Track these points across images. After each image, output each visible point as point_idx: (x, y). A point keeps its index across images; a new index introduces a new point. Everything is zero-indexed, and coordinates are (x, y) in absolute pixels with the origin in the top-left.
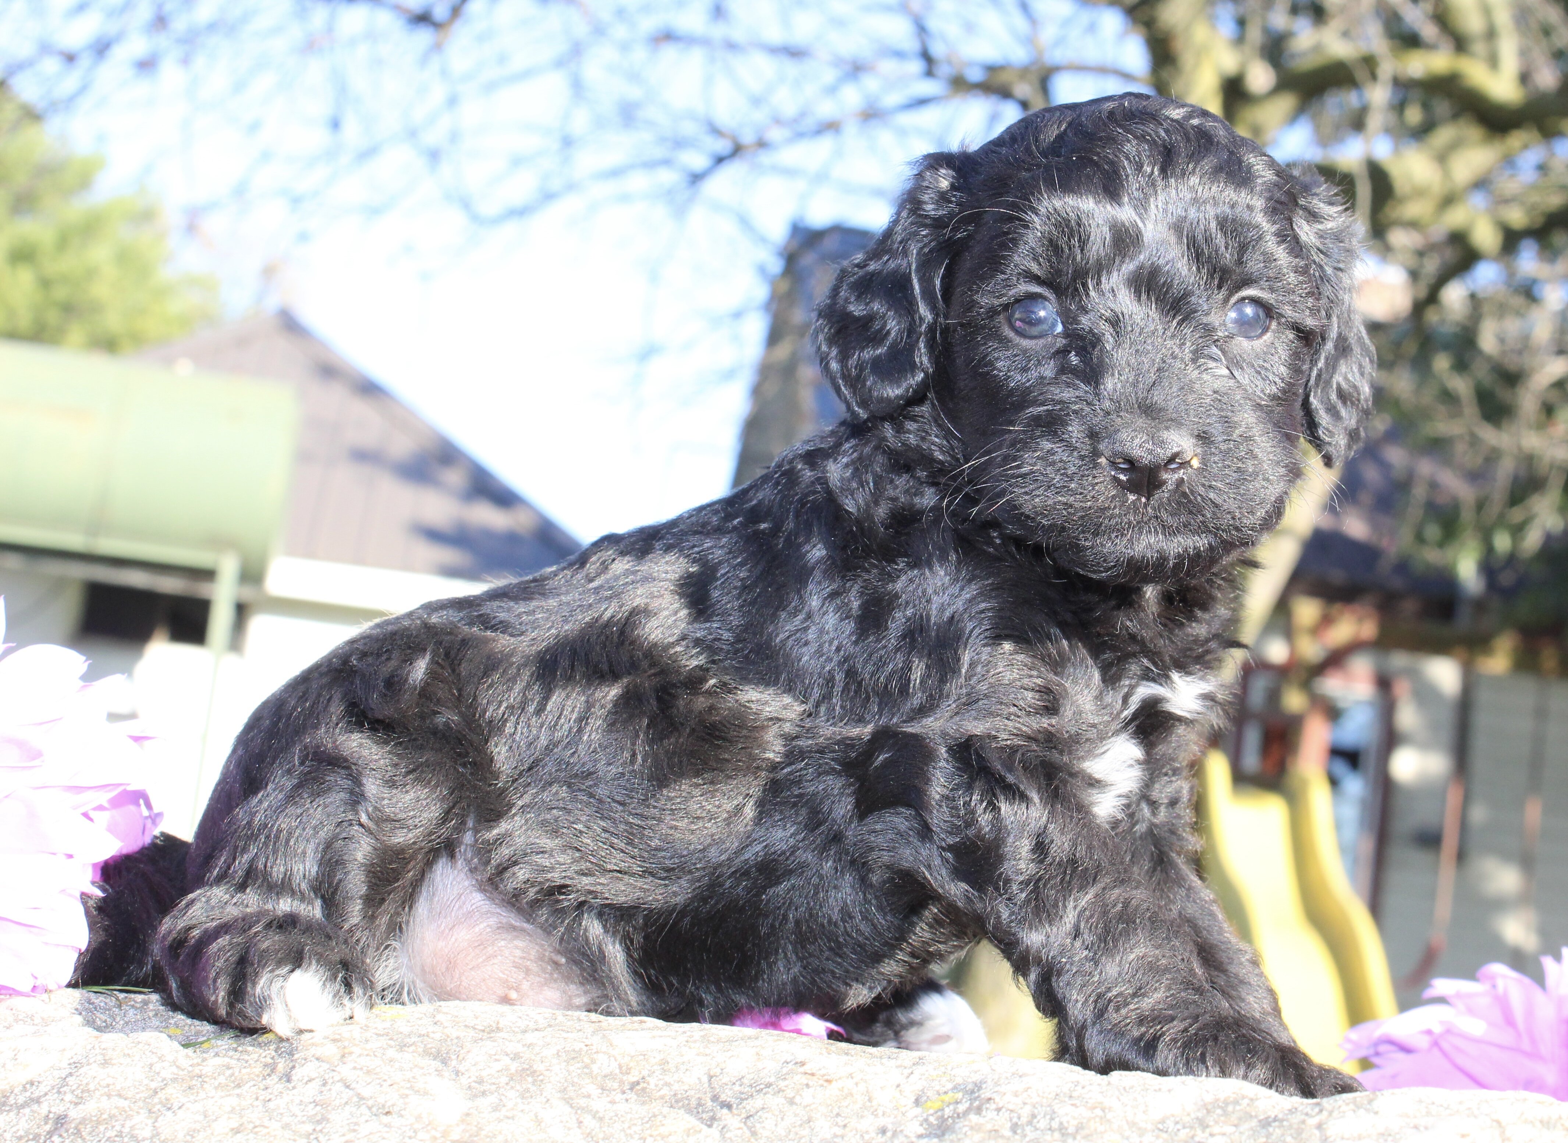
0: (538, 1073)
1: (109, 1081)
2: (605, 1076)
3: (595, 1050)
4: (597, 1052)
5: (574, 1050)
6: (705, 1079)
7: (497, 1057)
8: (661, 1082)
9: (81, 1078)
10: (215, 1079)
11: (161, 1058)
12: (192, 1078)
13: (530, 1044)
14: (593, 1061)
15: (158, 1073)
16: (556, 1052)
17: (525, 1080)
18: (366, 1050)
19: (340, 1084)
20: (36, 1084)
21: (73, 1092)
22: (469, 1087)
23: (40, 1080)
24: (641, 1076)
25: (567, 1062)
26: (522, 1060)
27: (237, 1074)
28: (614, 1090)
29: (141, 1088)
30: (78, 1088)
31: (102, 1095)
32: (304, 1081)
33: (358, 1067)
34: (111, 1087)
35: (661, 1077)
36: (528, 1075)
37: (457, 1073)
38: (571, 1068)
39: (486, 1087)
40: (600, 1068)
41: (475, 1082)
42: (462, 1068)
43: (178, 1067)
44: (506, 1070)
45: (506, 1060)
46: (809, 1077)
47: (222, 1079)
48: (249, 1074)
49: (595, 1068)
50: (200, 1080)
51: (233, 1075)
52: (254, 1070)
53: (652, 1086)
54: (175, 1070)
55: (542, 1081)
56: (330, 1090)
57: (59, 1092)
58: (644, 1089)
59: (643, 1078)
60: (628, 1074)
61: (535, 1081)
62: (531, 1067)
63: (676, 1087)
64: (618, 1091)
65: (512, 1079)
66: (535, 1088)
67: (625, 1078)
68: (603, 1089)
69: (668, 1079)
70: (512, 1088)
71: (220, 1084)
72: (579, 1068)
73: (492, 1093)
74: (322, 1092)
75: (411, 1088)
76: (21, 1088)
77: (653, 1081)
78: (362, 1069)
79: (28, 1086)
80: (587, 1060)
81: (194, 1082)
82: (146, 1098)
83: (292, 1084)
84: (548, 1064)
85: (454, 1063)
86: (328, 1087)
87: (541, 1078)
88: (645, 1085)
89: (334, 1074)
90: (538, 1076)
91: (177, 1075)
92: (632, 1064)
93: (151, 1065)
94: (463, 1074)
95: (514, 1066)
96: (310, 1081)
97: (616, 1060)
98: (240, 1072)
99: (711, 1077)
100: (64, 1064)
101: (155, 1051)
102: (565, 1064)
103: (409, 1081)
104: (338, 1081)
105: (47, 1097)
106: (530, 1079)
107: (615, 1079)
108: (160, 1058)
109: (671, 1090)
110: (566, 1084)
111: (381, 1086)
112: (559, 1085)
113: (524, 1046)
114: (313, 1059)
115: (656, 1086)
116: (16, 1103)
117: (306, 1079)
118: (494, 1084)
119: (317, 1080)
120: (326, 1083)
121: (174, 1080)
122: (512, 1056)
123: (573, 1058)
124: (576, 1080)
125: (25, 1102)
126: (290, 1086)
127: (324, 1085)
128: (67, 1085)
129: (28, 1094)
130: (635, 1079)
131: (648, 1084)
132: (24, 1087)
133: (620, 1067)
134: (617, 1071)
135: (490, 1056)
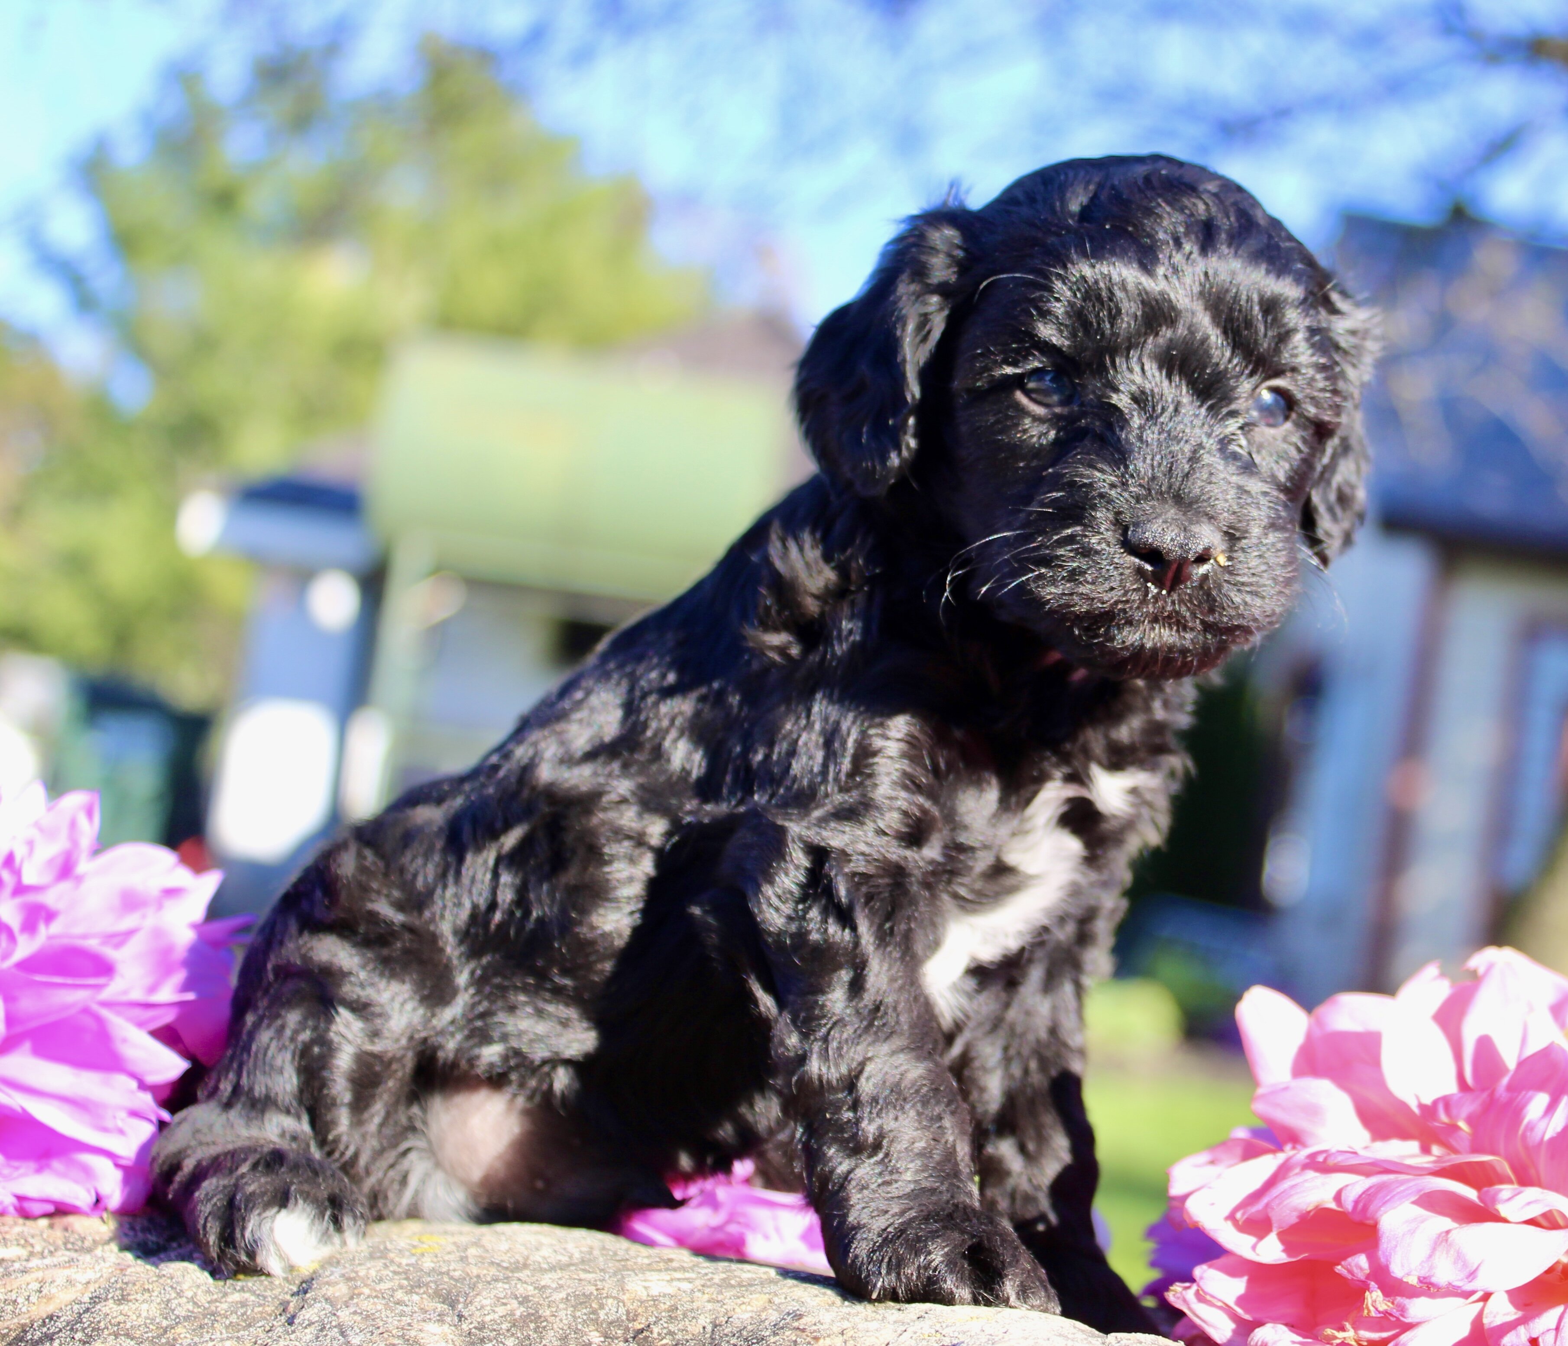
0: (543, 1319)
1: (121, 1318)
2: (611, 1323)
3: (605, 1295)
4: (607, 1297)
5: (584, 1294)
6: (709, 1328)
7: (504, 1301)
8: (665, 1331)
9: (95, 1315)
10: (227, 1318)
11: (180, 1294)
12: (205, 1316)
13: (544, 1287)
14: (602, 1307)
15: (173, 1311)
16: (565, 1296)
17: (528, 1326)
18: (376, 1291)
19: (336, 1330)
20: (55, 1318)
21: (84, 1329)
22: (469, 1333)
23: (60, 1314)
24: (647, 1323)
25: (575, 1307)
26: (530, 1304)
27: (249, 1313)
28: (617, 1338)
29: (151, 1327)
30: (89, 1326)
31: (110, 1334)
32: (304, 1325)
33: (359, 1311)
34: (122, 1325)
35: (665, 1325)
36: (531, 1322)
37: (460, 1316)
38: (578, 1314)
39: (486, 1333)
40: (607, 1314)
41: (475, 1328)
42: (465, 1313)
43: (195, 1303)
44: (510, 1315)
45: (514, 1304)
46: (799, 1333)
47: (234, 1318)
48: (261, 1313)
49: (602, 1314)
50: (213, 1318)
51: (245, 1313)
52: (267, 1309)
53: (655, 1335)
54: (190, 1306)
55: (544, 1327)
56: (326, 1335)
57: (72, 1329)
58: (646, 1337)
59: (649, 1326)
60: (634, 1321)
61: (538, 1327)
62: (537, 1312)
63: (679, 1336)
64: (622, 1339)
65: (514, 1325)
66: (535, 1336)
67: (630, 1325)
68: (606, 1337)
69: (672, 1327)
70: (513, 1335)
71: (231, 1323)
72: (585, 1314)
73: (490, 1341)
74: (318, 1337)
75: (403, 1336)
76: (40, 1322)
77: (656, 1330)
78: (361, 1313)
79: (47, 1320)
80: (595, 1305)
81: (206, 1321)
82: (153, 1337)
83: (293, 1328)
84: (554, 1310)
85: (460, 1306)
86: (324, 1333)
87: (544, 1324)
88: (648, 1334)
89: (334, 1318)
90: (541, 1322)
91: (192, 1312)
92: (640, 1310)
93: (169, 1301)
94: (466, 1319)
95: (520, 1311)
96: (309, 1325)
97: (624, 1306)
98: (252, 1311)
99: (716, 1326)
100: (86, 1299)
101: (175, 1286)
102: (572, 1309)
103: (403, 1329)
104: (335, 1327)
105: (60, 1334)
106: (532, 1326)
107: (621, 1326)
108: (178, 1294)
109: (674, 1339)
110: (568, 1332)
111: (373, 1334)
112: (561, 1332)
113: (535, 1288)
114: (322, 1300)
115: (659, 1334)
116: (31, 1339)
117: (307, 1322)
118: (495, 1330)
119: (316, 1324)
120: (325, 1327)
121: (187, 1318)
122: (520, 1299)
123: (581, 1303)
124: (580, 1327)
125: (40, 1338)
126: (290, 1330)
127: (322, 1330)
128: (81, 1322)
129: (45, 1329)
130: (640, 1327)
131: (652, 1332)
132: (44, 1322)
133: (628, 1312)
134: (624, 1317)
135: (498, 1299)
